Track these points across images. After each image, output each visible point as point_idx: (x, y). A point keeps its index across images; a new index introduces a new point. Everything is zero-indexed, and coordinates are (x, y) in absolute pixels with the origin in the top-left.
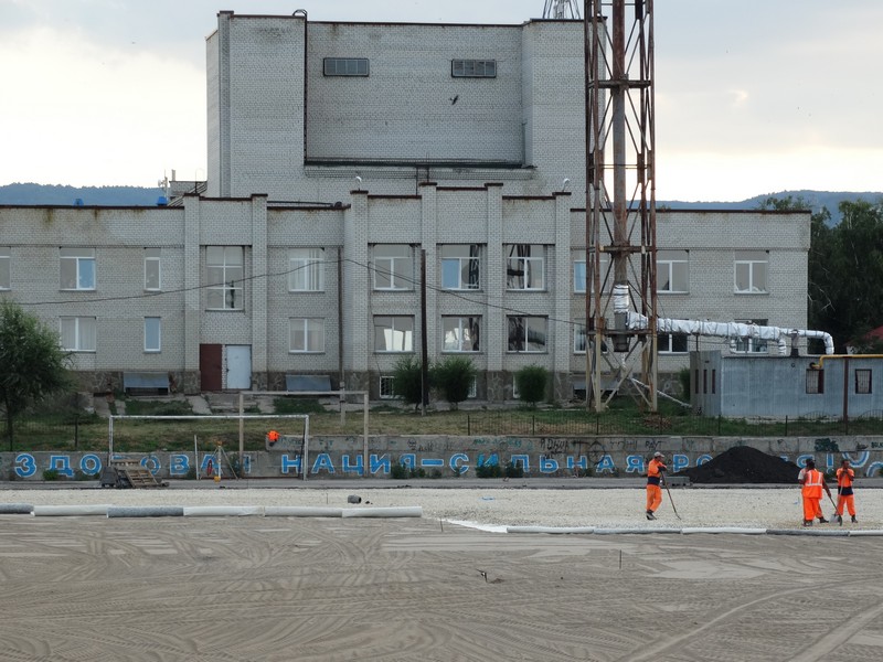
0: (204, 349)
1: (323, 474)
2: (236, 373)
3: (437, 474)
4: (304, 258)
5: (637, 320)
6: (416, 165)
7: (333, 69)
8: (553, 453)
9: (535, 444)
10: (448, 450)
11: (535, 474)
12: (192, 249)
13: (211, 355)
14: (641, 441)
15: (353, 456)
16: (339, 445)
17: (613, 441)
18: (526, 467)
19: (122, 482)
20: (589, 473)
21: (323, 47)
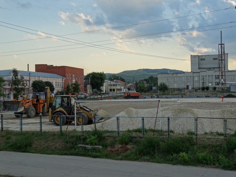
0: (187, 86)
1: (191, 97)
2: (190, 88)
3: (201, 97)
4: (196, 77)
5: (224, 82)
6: (209, 68)
7: (202, 60)
8: (213, 95)
9: (211, 94)
10: (202, 95)
11: (211, 97)
12: (186, 77)
13: (188, 87)
14: (221, 94)
15: (193, 95)
16: (192, 94)
17: (219, 94)
18: (210, 96)
19: (167, 98)
20: (216, 97)
21: (201, 58)
